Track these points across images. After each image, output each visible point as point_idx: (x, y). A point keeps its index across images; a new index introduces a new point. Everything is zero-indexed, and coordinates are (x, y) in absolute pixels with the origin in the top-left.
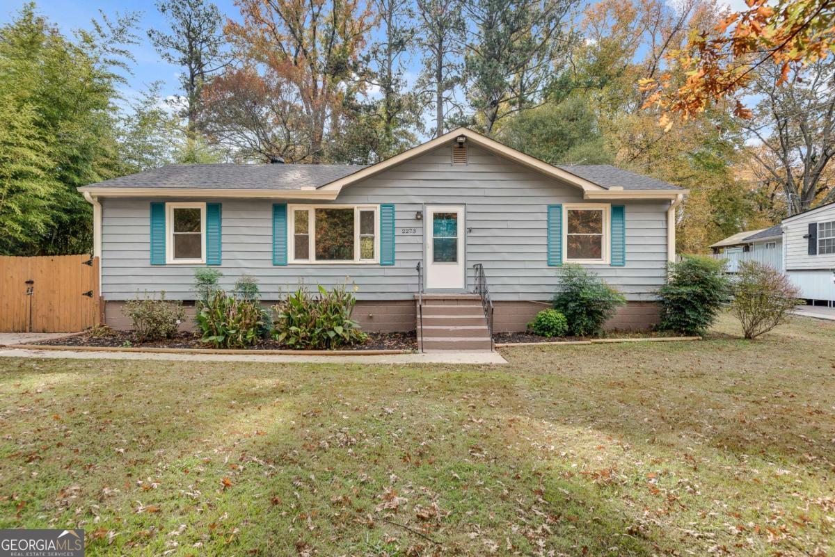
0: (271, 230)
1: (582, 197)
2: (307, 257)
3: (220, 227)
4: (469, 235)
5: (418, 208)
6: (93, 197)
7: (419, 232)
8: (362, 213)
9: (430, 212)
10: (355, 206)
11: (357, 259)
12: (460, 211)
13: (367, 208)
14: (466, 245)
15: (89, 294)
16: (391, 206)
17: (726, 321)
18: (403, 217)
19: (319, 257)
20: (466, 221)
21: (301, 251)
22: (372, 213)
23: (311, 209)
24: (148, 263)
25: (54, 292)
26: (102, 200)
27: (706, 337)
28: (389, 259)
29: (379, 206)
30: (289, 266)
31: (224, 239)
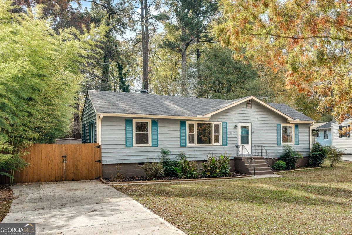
0: (179, 132)
1: (287, 121)
2: (193, 143)
3: (158, 130)
4: (252, 134)
5: (236, 124)
7: (236, 133)
8: (215, 125)
9: (240, 125)
10: (213, 122)
11: (213, 144)
12: (249, 125)
13: (217, 123)
14: (251, 138)
15: (99, 161)
16: (226, 123)
17: (326, 162)
18: (230, 127)
19: (198, 143)
20: (251, 129)
22: (218, 125)
23: (195, 123)
24: (124, 146)
27: (322, 167)
28: (225, 144)
29: (221, 123)
30: (187, 147)
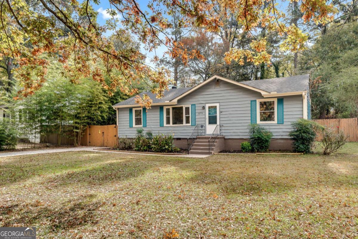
0: (159, 115)
2: (170, 123)
4: (221, 114)
5: (203, 105)
6: (116, 108)
7: (204, 114)
8: (186, 108)
9: (207, 106)
10: (183, 106)
11: (184, 123)
12: (217, 105)
13: (187, 106)
14: (220, 118)
15: (115, 136)
16: (195, 105)
18: (199, 108)
19: (173, 124)
20: (220, 109)
21: (168, 122)
22: (189, 108)
23: (171, 108)
24: (129, 127)
25: (108, 135)
26: (118, 109)
28: (194, 124)
29: (190, 105)
30: (164, 127)
31: (147, 119)
